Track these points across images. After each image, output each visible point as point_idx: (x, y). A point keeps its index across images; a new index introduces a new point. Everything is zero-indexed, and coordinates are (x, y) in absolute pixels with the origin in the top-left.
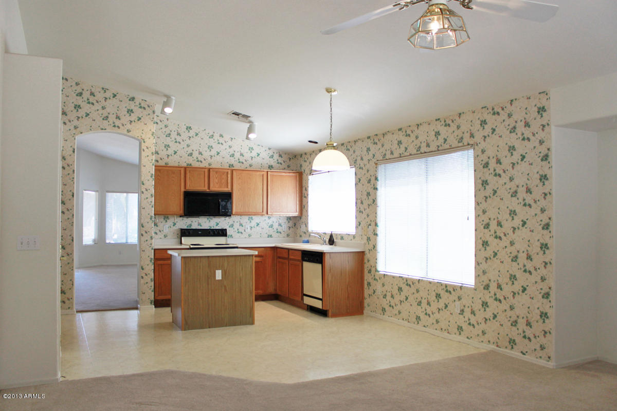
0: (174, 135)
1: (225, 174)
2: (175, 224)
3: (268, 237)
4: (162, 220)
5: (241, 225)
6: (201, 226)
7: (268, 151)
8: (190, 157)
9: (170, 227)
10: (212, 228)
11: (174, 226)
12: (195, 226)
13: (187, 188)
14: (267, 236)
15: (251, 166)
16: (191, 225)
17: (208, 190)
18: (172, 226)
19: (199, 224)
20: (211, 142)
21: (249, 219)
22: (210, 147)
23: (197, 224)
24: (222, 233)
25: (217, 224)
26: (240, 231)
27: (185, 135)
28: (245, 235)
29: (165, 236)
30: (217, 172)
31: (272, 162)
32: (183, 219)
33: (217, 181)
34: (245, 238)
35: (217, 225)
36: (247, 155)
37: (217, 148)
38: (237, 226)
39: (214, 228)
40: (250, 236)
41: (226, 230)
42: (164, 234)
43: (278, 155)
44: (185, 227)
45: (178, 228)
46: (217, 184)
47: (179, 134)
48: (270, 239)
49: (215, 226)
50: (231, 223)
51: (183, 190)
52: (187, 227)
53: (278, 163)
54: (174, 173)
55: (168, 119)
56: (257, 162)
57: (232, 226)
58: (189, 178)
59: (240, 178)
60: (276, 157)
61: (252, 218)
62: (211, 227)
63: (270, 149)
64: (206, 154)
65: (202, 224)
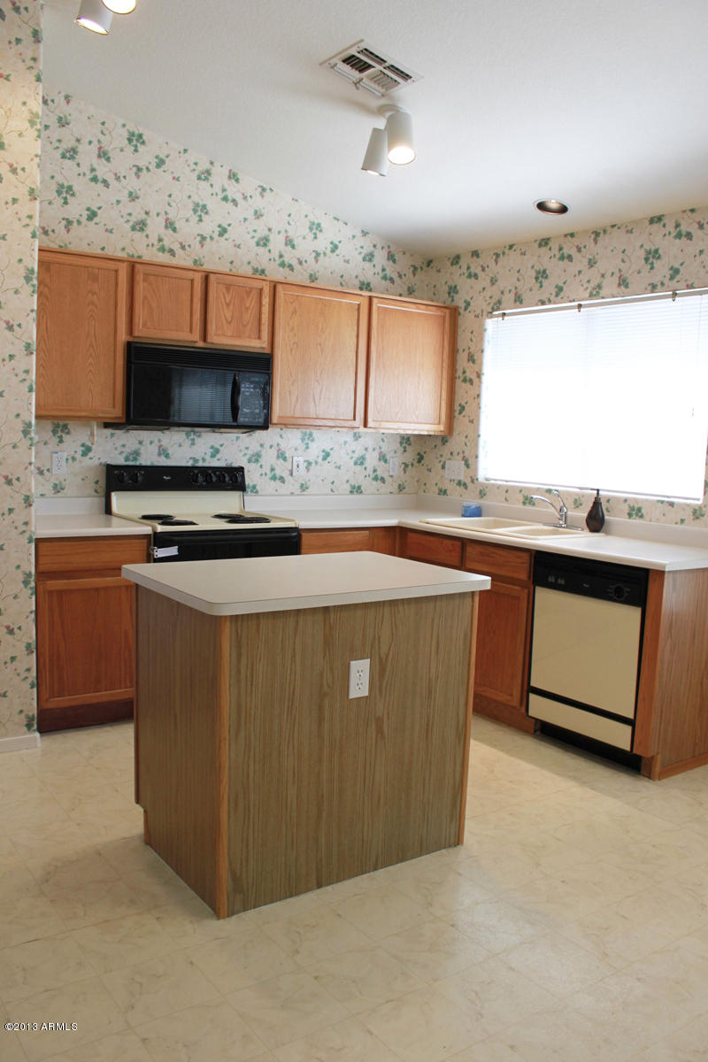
0: (88, 155)
1: (254, 294)
2: (87, 450)
3: (351, 492)
4: (48, 435)
5: (282, 456)
6: (167, 456)
7: (361, 241)
8: (137, 235)
9: (74, 459)
10: (200, 464)
11: (84, 454)
12: (149, 458)
13: (136, 334)
14: (349, 489)
15: (313, 278)
16: (136, 454)
17: (201, 344)
18: (78, 456)
19: (163, 452)
20: (203, 193)
21: (303, 440)
22: (201, 210)
23: (154, 449)
24: (230, 479)
25: (216, 452)
26: (278, 472)
27: (124, 160)
28: (292, 485)
29: (58, 489)
30: (228, 287)
31: (370, 273)
32: (112, 435)
33: (228, 315)
34: (292, 494)
35: (213, 456)
36: (305, 247)
37: (219, 213)
38: (269, 457)
39: (206, 464)
40: (304, 488)
41: (241, 469)
42: (53, 481)
43: (384, 254)
44: (120, 461)
45: (96, 462)
46: (230, 323)
47: (103, 154)
48: (356, 497)
49: (208, 457)
50: (255, 448)
51: (123, 337)
52: (127, 459)
53: (385, 278)
54: (95, 279)
55: (68, 99)
56: (331, 266)
57: (256, 458)
58: (145, 298)
60: (380, 258)
61: (311, 434)
62: (196, 460)
63: (365, 234)
64: (189, 229)
65: (170, 452)
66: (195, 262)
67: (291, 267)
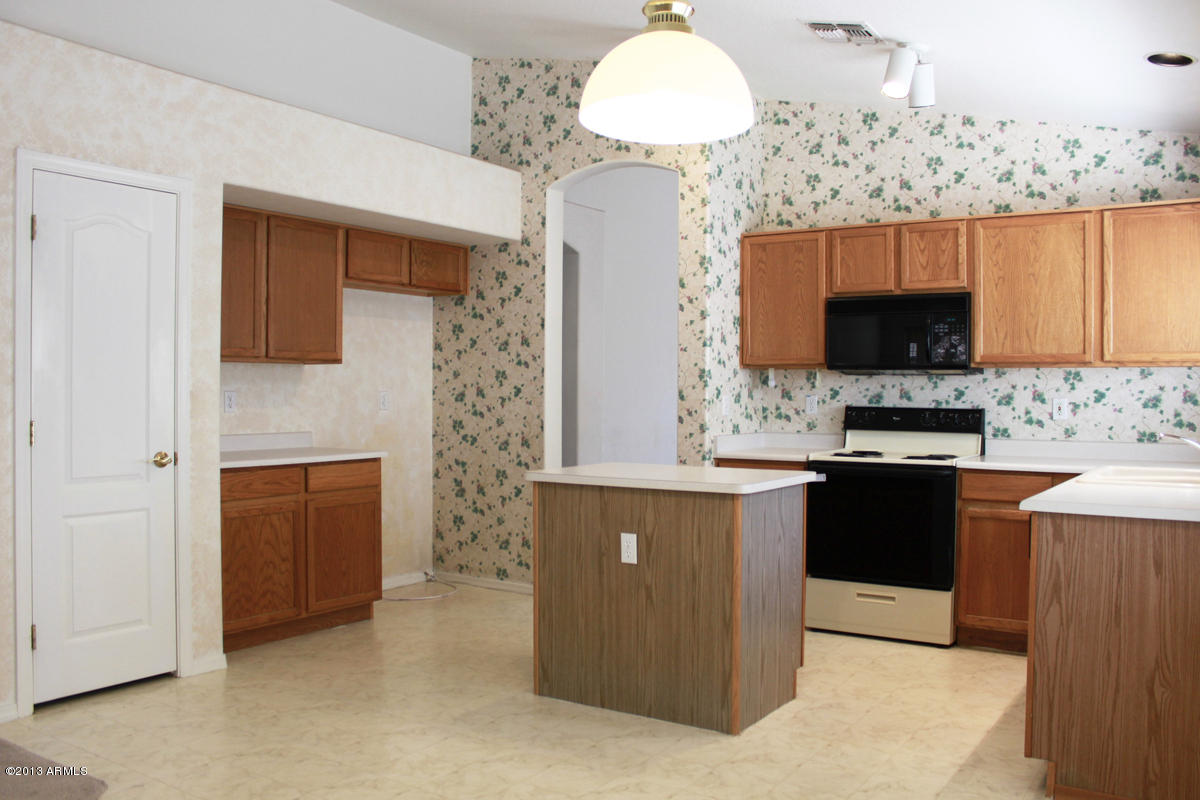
0: (830, 146)
2: (835, 394)
3: (1140, 440)
4: (802, 381)
5: (1038, 397)
6: (909, 399)
7: (1143, 143)
8: (875, 201)
9: (824, 402)
10: (944, 406)
11: (833, 397)
12: (892, 399)
13: (835, 290)
14: (1136, 436)
15: (1071, 201)
16: (879, 397)
17: (898, 292)
18: (828, 399)
19: (905, 395)
20: (938, 146)
21: (1066, 379)
22: (935, 163)
23: (896, 392)
24: (969, 421)
25: (960, 394)
26: (1035, 415)
27: (859, 143)
28: (1052, 430)
29: (811, 426)
30: (922, 233)
31: (1155, 177)
32: (857, 380)
33: (923, 261)
34: (1053, 439)
35: (957, 398)
36: (1059, 170)
37: (954, 160)
38: (1023, 399)
39: (950, 407)
40: (1069, 433)
41: (984, 411)
42: (807, 420)
43: (1180, 148)
44: (864, 403)
45: (843, 405)
46: (924, 268)
47: (843, 141)
48: (1147, 446)
49: (952, 400)
50: (1005, 389)
51: (823, 294)
52: (870, 402)
53: (1182, 178)
55: (812, 106)
56: (1095, 186)
57: (1007, 400)
58: (843, 259)
59: (999, 245)
60: (1173, 156)
61: (1077, 374)
62: (938, 402)
63: (1144, 133)
64: (923, 186)
65: (912, 394)
66: (932, 213)
67: (1042, 195)
